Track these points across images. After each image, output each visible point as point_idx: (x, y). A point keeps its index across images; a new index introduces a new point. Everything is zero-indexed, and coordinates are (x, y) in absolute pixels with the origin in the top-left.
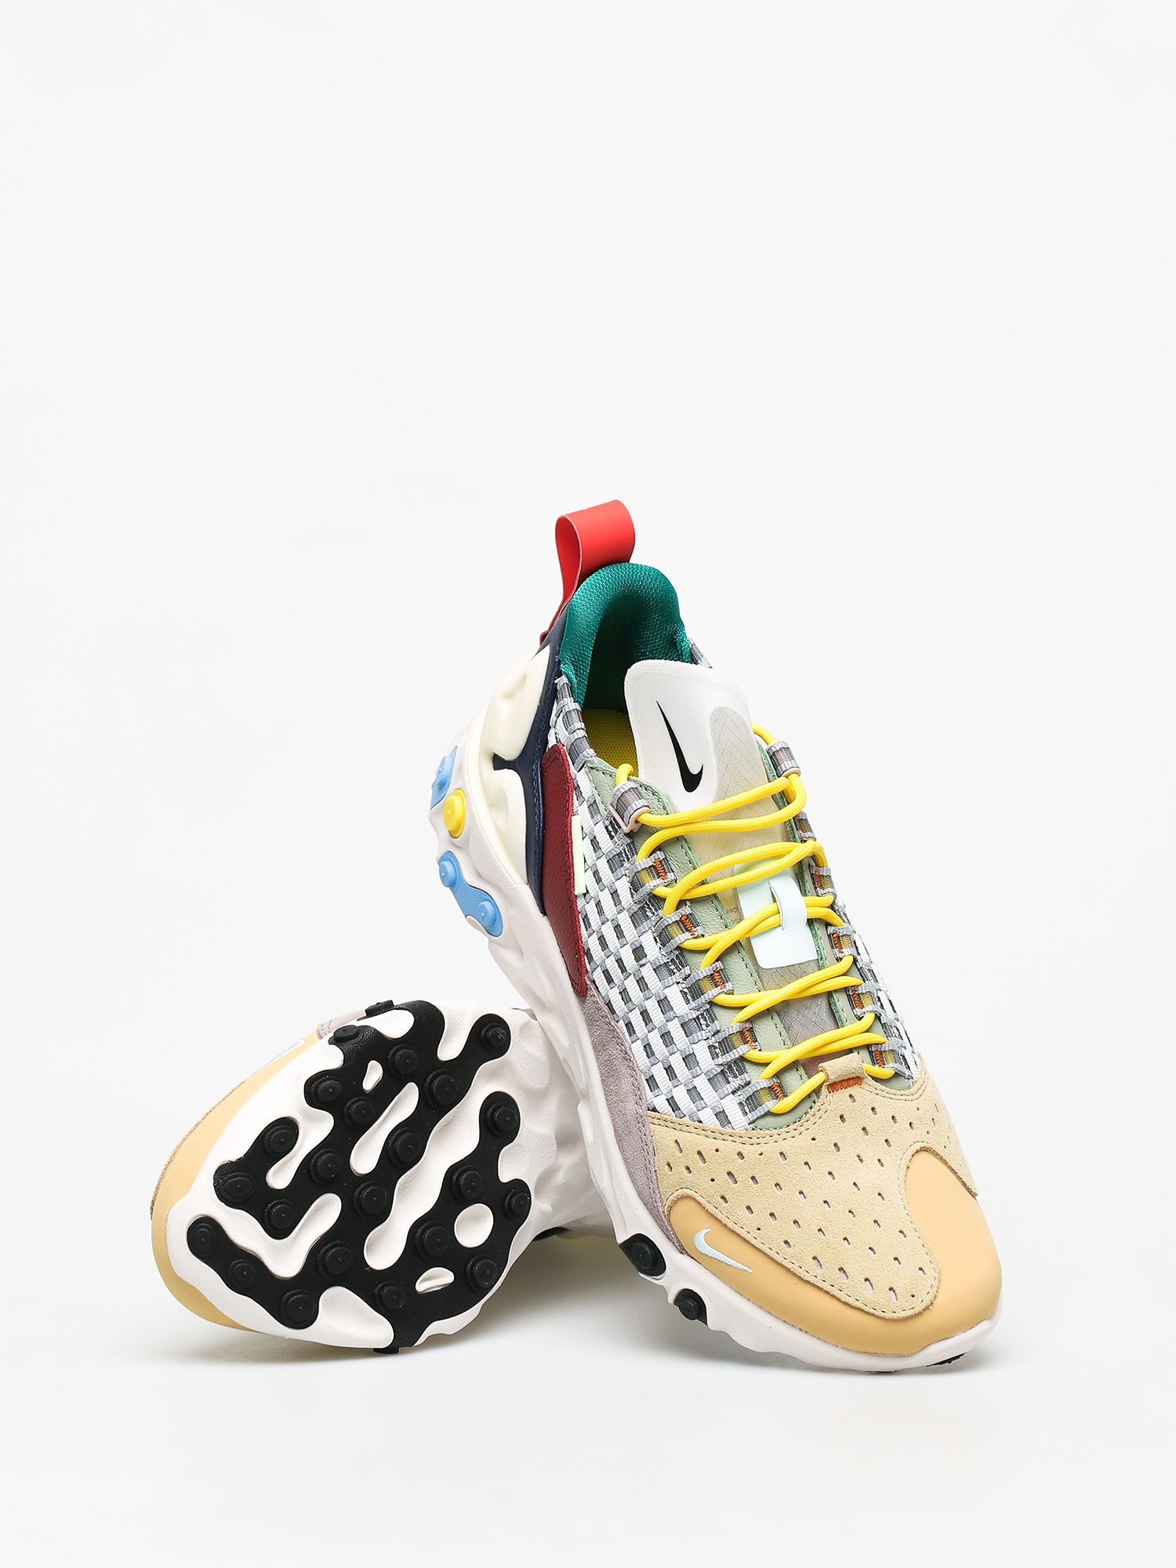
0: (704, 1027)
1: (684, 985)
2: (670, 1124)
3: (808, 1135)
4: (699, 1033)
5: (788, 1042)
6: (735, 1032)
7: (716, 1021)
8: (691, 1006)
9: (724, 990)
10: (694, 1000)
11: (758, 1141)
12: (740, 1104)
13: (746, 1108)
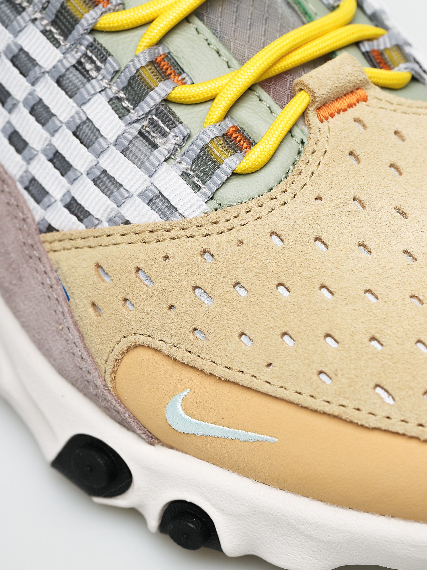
0: (93, 74)
1: (45, 22)
2: (80, 242)
3: (310, 192)
4: (88, 86)
5: (234, 63)
6: (144, 64)
7: (109, 58)
8: (63, 49)
9: (109, 6)
10: (66, 37)
11: (229, 225)
12: (185, 175)
13: (196, 179)
